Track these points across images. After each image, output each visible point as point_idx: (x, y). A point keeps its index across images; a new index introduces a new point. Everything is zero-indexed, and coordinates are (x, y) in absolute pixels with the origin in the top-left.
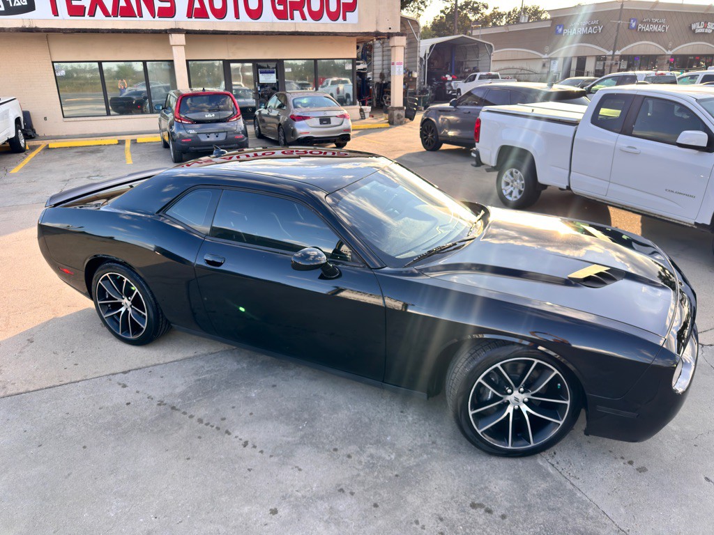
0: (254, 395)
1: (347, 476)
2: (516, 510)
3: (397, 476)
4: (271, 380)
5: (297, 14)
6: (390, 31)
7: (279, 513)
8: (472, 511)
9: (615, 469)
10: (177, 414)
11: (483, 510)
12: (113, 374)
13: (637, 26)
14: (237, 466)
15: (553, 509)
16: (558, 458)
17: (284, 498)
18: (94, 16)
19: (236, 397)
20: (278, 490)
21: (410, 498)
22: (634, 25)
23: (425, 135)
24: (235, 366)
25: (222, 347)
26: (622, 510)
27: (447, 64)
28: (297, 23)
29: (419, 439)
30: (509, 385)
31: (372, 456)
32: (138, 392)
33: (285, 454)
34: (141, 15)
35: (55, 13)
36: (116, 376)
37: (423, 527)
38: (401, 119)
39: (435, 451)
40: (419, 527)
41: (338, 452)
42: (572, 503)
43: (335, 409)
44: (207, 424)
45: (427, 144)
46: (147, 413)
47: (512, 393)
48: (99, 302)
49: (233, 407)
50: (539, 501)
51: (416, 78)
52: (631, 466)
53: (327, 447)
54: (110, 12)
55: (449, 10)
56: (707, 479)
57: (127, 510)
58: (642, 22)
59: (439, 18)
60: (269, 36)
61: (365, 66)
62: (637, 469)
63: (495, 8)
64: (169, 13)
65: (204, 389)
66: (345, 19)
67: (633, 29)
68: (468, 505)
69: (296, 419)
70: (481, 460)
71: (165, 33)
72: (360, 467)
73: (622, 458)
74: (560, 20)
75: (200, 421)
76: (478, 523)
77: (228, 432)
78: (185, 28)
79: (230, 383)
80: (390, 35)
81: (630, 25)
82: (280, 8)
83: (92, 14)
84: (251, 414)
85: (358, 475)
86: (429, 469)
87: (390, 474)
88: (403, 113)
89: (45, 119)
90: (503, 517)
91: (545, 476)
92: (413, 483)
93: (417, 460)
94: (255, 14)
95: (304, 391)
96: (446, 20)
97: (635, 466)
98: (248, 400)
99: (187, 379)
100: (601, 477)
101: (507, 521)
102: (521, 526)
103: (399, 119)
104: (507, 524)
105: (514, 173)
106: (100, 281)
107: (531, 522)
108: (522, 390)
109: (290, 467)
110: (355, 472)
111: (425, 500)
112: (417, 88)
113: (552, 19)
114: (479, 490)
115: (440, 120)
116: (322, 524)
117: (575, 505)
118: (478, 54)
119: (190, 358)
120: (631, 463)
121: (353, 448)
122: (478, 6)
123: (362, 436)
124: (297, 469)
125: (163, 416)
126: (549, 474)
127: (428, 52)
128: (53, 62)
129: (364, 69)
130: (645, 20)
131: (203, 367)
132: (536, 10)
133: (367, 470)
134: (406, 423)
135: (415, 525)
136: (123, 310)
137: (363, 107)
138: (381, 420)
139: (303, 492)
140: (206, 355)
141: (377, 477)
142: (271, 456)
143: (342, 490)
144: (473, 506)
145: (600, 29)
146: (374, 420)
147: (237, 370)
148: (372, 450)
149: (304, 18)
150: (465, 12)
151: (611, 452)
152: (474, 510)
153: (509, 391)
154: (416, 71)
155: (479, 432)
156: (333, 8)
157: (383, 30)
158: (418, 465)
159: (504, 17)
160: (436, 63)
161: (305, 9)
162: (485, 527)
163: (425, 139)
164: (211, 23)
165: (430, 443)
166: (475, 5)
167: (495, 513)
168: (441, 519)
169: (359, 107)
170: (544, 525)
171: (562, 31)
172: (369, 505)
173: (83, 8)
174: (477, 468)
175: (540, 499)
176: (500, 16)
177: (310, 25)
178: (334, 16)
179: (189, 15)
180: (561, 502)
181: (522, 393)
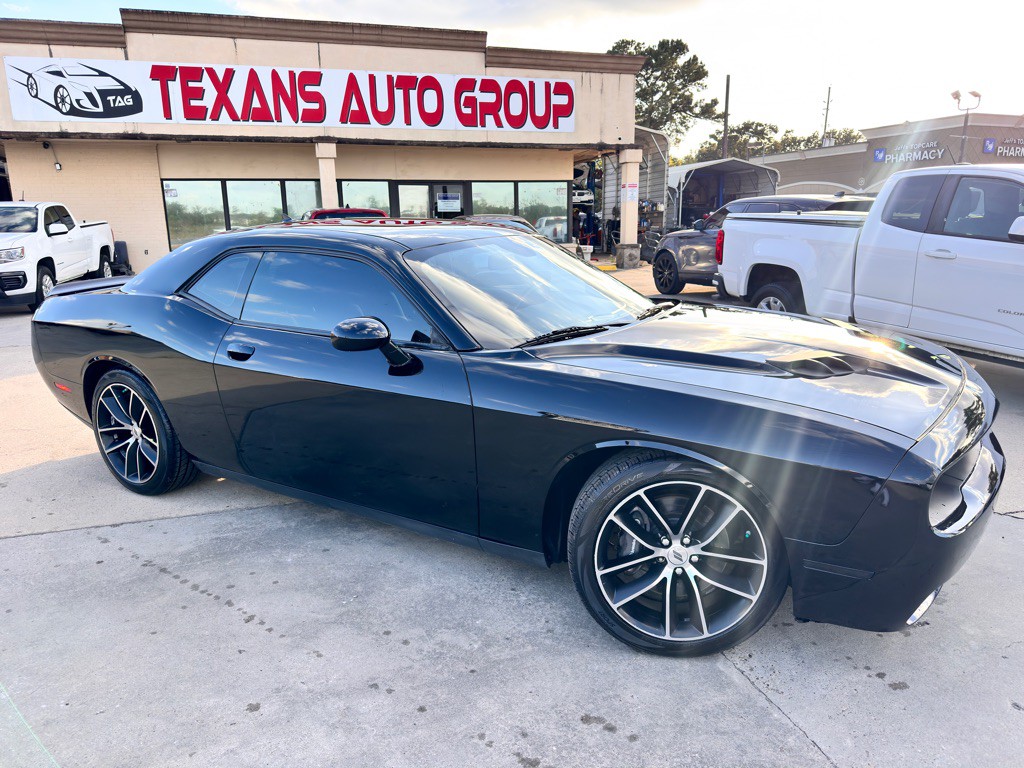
0: (290, 560)
1: (391, 668)
2: (657, 730)
3: (472, 671)
4: (326, 543)
5: (490, 119)
6: (620, 142)
7: (261, 710)
8: (582, 726)
9: (850, 683)
10: (166, 577)
11: (601, 726)
12: (97, 527)
13: (995, 150)
14: (223, 645)
15: (723, 733)
16: (753, 662)
17: (278, 690)
18: (218, 120)
19: (263, 561)
20: (273, 680)
21: (483, 703)
22: (990, 147)
23: (660, 273)
24: (279, 524)
25: (269, 500)
26: (849, 742)
27: (713, 199)
28: (490, 131)
29: (528, 625)
30: (665, 533)
31: (442, 644)
32: (121, 549)
33: (304, 634)
34: (279, 119)
35: (168, 114)
36: (100, 529)
37: (490, 744)
38: (635, 261)
39: (548, 642)
40: (482, 744)
41: (390, 637)
42: (759, 725)
43: (408, 580)
44: (203, 592)
45: (662, 284)
46: (122, 575)
47: (670, 544)
48: (100, 430)
49: (252, 574)
50: (703, 719)
51: (662, 213)
52: (880, 680)
53: (375, 629)
54: (240, 116)
55: (722, 135)
56: (1016, 706)
57: (29, 692)
58: (1003, 144)
59: (708, 145)
60: (450, 149)
61: (592, 197)
62: (890, 685)
63: (787, 132)
64: (317, 116)
65: (219, 550)
66: (556, 125)
67: (989, 153)
68: (578, 717)
69: (341, 592)
70: (621, 658)
71: (311, 142)
72: (418, 657)
73: (868, 668)
74: (880, 143)
75: (195, 587)
76: (586, 744)
77: (229, 603)
78: (337, 136)
79: (262, 544)
80: (619, 149)
81: (984, 146)
82: (467, 111)
83: (215, 116)
84: (275, 583)
85: (411, 667)
86: (529, 665)
87: (461, 667)
88: (637, 253)
89: (146, 252)
90: (633, 738)
91: (723, 684)
92: (496, 682)
93: (513, 652)
94: (433, 119)
95: (369, 559)
96: (718, 148)
97: (888, 680)
98: (279, 565)
99: (200, 536)
100: (824, 692)
101: (637, 745)
102: (660, 753)
103: (631, 260)
104: (636, 747)
105: (772, 304)
106: (101, 398)
107: (680, 749)
108: (687, 540)
109: (306, 651)
110: (408, 663)
111: (508, 706)
112: (664, 225)
113: (869, 142)
114: (604, 699)
115: (680, 253)
116: (325, 728)
117: (766, 729)
118: (757, 184)
119: (218, 513)
120: (881, 675)
121: (416, 632)
122: (764, 129)
123: (437, 616)
124: (315, 655)
125: (143, 580)
126: (730, 684)
127: (683, 180)
128: (162, 180)
129: (589, 201)
130: (1007, 141)
131: (231, 524)
132: (849, 135)
133: (427, 662)
134: (515, 604)
135: (476, 740)
136: (131, 441)
137: (582, 246)
138: (476, 599)
139: (311, 686)
140: (241, 510)
141: (440, 672)
142: (282, 636)
143: (375, 686)
144: (586, 719)
145: (940, 154)
146: (464, 597)
147: (280, 530)
148: (446, 636)
149: (499, 124)
150: (744, 137)
151: (849, 658)
152: (585, 726)
153: (665, 542)
154: (662, 203)
155: (615, 607)
156: (540, 111)
157: (610, 140)
158: (513, 659)
159: (802, 144)
160: (696, 197)
161: (502, 114)
162: (596, 750)
163: (660, 279)
164: (373, 130)
165: (545, 631)
166: (759, 128)
167: (620, 732)
168: (524, 735)
169: (576, 246)
170: (700, 754)
171: (884, 158)
172: (413, 707)
173: (204, 109)
174: (611, 669)
175: (706, 717)
176: (795, 142)
177: (508, 134)
178: (541, 123)
179: (343, 120)
180: (741, 724)
181: (688, 546)
